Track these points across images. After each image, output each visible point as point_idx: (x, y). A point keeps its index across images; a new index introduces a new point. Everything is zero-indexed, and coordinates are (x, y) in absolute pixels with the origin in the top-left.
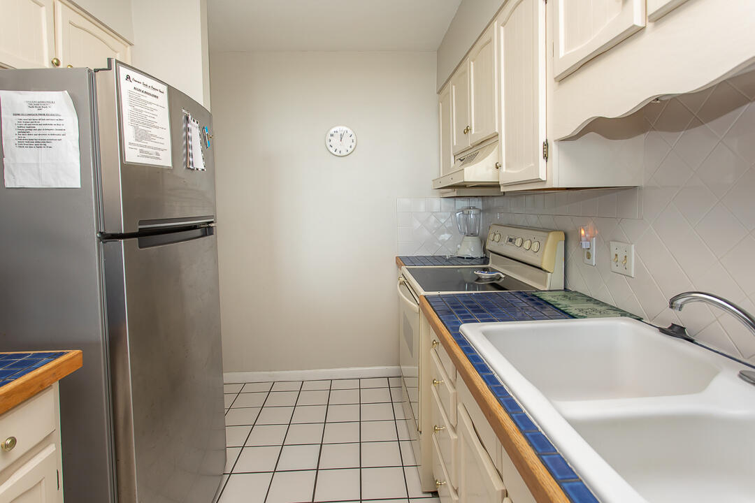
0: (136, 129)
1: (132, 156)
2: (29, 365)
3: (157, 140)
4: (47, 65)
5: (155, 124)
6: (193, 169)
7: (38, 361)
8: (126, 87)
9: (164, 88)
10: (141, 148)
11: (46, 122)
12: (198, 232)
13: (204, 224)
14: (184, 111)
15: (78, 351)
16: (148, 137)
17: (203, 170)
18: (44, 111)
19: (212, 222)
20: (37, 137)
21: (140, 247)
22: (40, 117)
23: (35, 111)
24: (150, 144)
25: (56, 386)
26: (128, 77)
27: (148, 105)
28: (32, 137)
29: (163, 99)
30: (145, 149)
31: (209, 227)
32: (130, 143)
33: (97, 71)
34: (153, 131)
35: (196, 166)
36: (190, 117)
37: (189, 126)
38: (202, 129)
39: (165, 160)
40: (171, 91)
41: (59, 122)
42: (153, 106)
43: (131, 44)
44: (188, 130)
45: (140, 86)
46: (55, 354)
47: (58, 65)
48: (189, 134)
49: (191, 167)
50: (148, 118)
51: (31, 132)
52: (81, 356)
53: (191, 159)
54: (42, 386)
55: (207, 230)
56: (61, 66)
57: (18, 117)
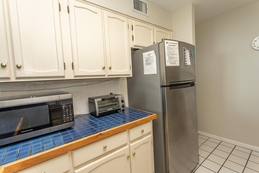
0: (169, 56)
1: (168, 64)
2: (146, 115)
3: (175, 58)
4: (152, 44)
5: (175, 54)
6: (187, 65)
7: (148, 115)
8: (166, 45)
9: (177, 42)
10: (170, 62)
11: (150, 59)
12: (190, 85)
13: (192, 82)
14: (184, 48)
15: (156, 114)
16: (173, 58)
17: (190, 65)
18: (150, 56)
19: (194, 82)
20: (149, 62)
21: (170, 89)
22: (149, 58)
23: (148, 56)
24: (173, 60)
25: (152, 121)
26: (167, 43)
27: (173, 49)
28: (148, 63)
29: (177, 46)
30: (171, 62)
31: (194, 83)
32: (167, 61)
33: (160, 43)
34: (174, 56)
35: (187, 64)
36: (186, 49)
37: (185, 52)
38: (190, 52)
39: (178, 64)
40: (180, 43)
41: (153, 58)
42: (174, 49)
43: (172, 31)
44: (185, 53)
45: (170, 44)
46: (152, 114)
47: (154, 43)
48: (185, 54)
49: (186, 65)
50: (172, 53)
51: (148, 61)
52: (156, 116)
53: (186, 62)
54: (148, 120)
55: (193, 84)
56: (155, 43)
57: (146, 58)
